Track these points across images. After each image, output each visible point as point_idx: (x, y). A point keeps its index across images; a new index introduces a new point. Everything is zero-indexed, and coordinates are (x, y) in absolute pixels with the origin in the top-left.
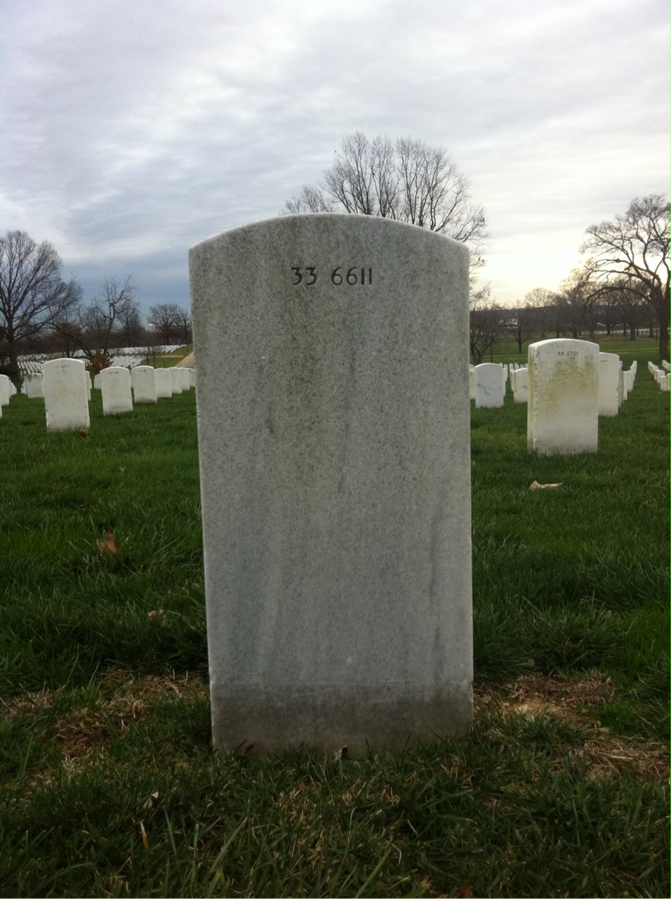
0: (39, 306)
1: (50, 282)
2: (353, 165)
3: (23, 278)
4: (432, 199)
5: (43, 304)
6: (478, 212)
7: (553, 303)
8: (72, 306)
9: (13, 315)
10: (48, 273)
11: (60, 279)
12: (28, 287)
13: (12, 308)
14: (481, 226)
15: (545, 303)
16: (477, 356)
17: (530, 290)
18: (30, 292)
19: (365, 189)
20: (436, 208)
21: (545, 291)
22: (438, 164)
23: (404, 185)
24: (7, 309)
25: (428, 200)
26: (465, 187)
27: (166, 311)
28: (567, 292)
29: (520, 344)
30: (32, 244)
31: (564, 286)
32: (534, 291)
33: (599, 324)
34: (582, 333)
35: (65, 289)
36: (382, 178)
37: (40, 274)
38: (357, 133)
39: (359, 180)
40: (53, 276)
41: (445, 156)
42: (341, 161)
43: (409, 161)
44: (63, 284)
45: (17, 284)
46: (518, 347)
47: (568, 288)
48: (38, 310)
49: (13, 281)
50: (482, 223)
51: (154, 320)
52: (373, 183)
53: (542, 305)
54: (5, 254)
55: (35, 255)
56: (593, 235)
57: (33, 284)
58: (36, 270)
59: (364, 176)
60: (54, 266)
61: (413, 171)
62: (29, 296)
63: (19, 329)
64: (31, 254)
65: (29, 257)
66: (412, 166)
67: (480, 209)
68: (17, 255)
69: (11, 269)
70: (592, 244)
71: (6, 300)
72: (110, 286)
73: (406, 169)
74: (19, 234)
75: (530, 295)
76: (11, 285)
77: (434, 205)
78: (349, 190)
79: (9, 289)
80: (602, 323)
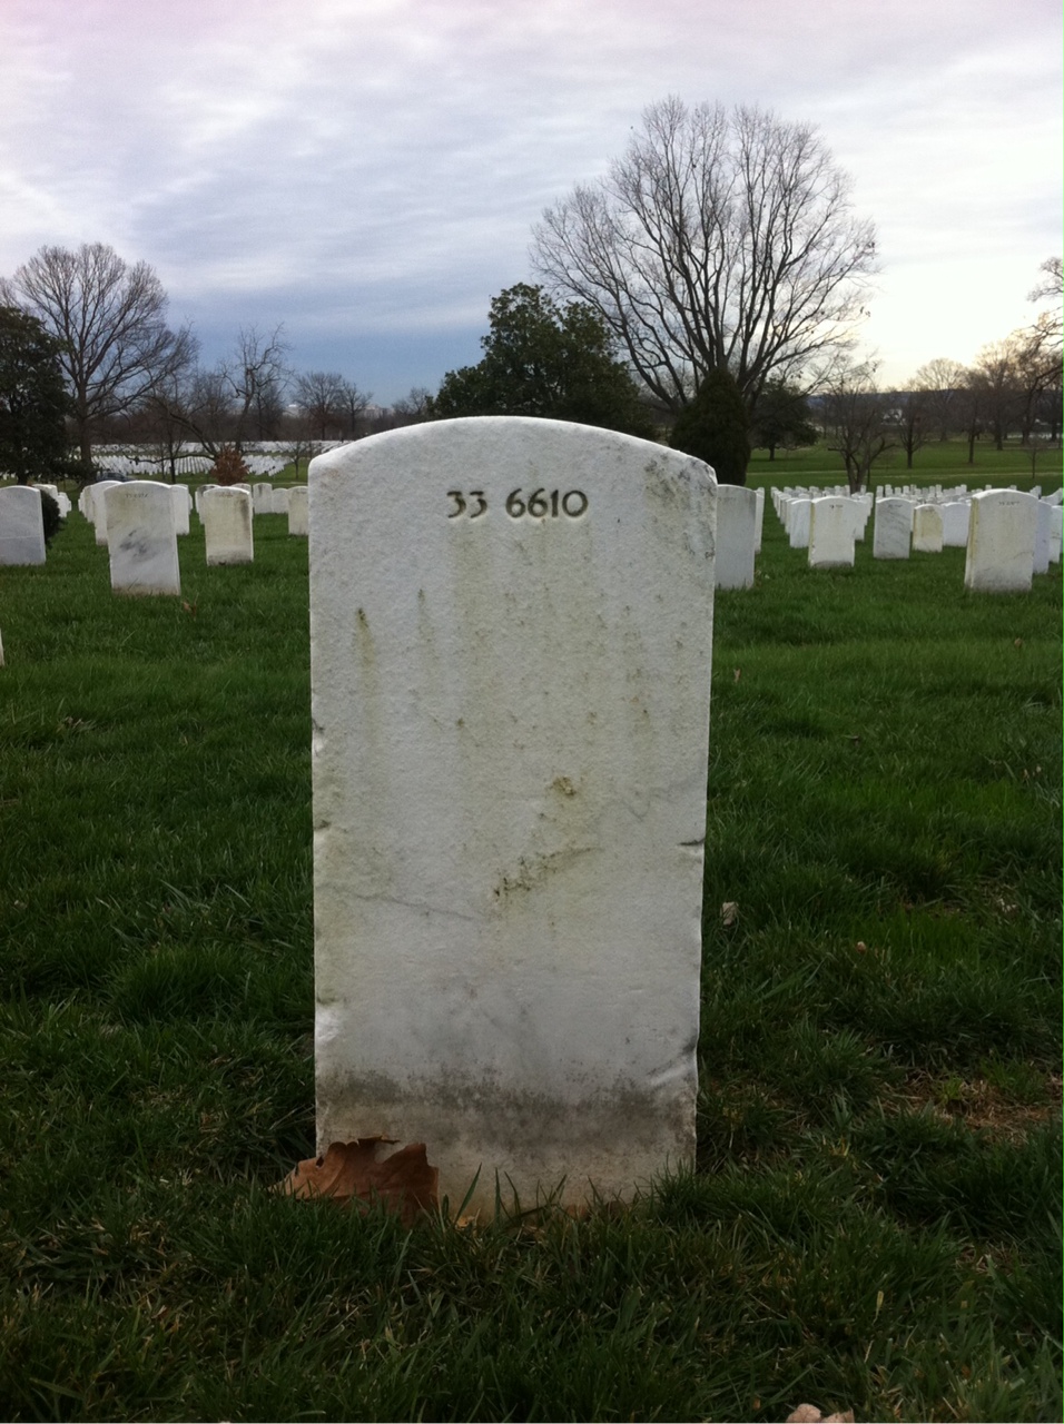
0: (129, 367)
1: (147, 330)
2: (660, 149)
3: (104, 322)
4: (787, 209)
5: (135, 365)
6: (864, 230)
7: (965, 385)
8: (181, 370)
9: (87, 379)
10: (144, 314)
11: (163, 326)
12: (111, 336)
13: (86, 368)
14: (868, 254)
15: (950, 384)
16: (856, 472)
17: (927, 363)
18: (114, 344)
19: (676, 191)
20: (794, 225)
21: (951, 363)
22: (800, 151)
23: (744, 184)
24: (77, 368)
25: (782, 210)
26: (844, 189)
27: (321, 383)
28: (989, 367)
29: (910, 453)
30: (120, 266)
31: (984, 356)
32: (932, 363)
33: (1037, 421)
34: (1009, 437)
35: (171, 342)
36: (707, 172)
37: (130, 315)
38: (670, 97)
39: (668, 176)
40: (152, 319)
41: (813, 137)
42: (640, 143)
43: (754, 145)
44: (168, 333)
45: (94, 329)
46: (907, 457)
47: (990, 360)
48: (128, 375)
49: (87, 324)
50: (870, 250)
51: (302, 399)
52: (691, 179)
53: (944, 386)
54: (76, 281)
55: (124, 285)
56: (1052, 274)
57: (121, 332)
58: (127, 307)
59: (677, 168)
60: (155, 304)
61: (760, 161)
62: (113, 349)
63: (96, 404)
64: (119, 282)
65: (115, 287)
66: (758, 152)
67: (868, 226)
68: (96, 283)
69: (85, 305)
70: (1049, 290)
71: (76, 355)
72: (248, 340)
73: (748, 159)
74: (100, 248)
75: (925, 369)
76: (85, 330)
77: (790, 218)
78: (648, 191)
79: (80, 337)
80: (1042, 420)
